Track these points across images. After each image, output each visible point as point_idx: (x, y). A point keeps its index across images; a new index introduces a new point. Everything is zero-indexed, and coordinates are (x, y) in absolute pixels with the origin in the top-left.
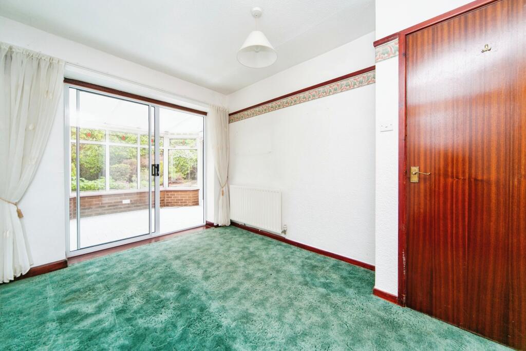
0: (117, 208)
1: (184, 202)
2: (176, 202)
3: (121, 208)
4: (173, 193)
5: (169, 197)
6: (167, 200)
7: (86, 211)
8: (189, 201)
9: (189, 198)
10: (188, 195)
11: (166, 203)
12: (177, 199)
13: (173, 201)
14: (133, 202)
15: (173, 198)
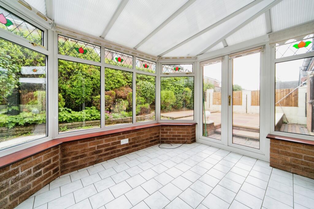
0: (114, 152)
1: (182, 139)
2: (173, 139)
3: (119, 151)
4: (168, 128)
5: (165, 133)
6: (162, 136)
7: (79, 160)
8: (188, 138)
9: (188, 134)
10: (187, 130)
11: (160, 139)
12: (173, 135)
13: (168, 137)
14: (131, 141)
15: (168, 134)
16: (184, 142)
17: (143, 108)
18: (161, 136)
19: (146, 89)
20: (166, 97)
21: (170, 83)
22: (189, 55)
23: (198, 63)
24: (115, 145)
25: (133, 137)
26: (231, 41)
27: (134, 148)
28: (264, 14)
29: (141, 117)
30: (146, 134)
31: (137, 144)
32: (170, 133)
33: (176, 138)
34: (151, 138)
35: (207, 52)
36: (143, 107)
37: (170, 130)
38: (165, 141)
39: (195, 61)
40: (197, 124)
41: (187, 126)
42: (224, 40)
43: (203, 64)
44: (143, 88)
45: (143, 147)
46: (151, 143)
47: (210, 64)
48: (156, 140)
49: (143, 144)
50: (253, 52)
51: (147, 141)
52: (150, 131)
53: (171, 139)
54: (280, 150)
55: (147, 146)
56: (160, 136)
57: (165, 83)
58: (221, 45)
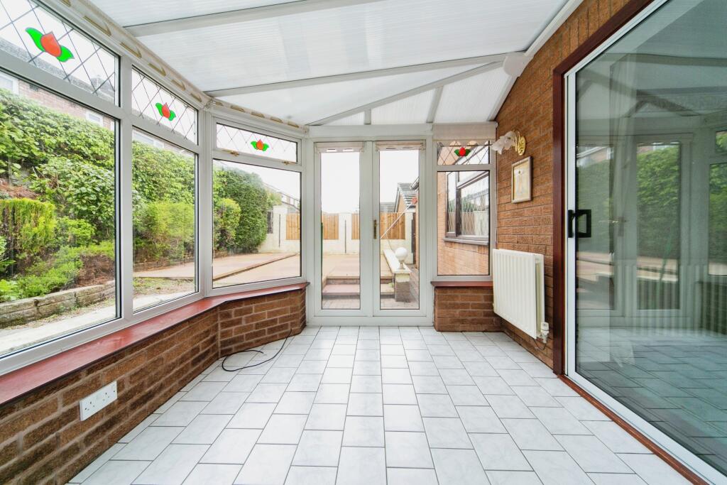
1: (281, 327)
2: (256, 335)
3: (75, 449)
4: (244, 307)
5: (233, 323)
6: (224, 334)
8: (293, 321)
9: (295, 311)
10: (291, 302)
11: (219, 345)
12: (257, 324)
13: (244, 334)
14: (128, 387)
15: (244, 324)
16: (286, 333)
17: (91, 258)
18: (222, 337)
19: (98, 189)
20: (170, 221)
21: (180, 182)
22: (290, 117)
23: (311, 145)
24: (51, 436)
25: (132, 371)
26: (379, 116)
27: (138, 410)
28: (434, 90)
29: (88, 293)
30: (180, 343)
31: (152, 387)
32: (247, 321)
33: (264, 330)
34: (195, 350)
35: (331, 124)
36: (92, 255)
37: (248, 311)
38: (233, 346)
39: (303, 136)
40: (309, 283)
41: (292, 293)
42: (367, 109)
43: (323, 147)
44: (83, 185)
45: (170, 391)
46: (195, 368)
47: (338, 152)
48: (207, 353)
49: (170, 381)
50: (412, 146)
51: (182, 366)
52: (191, 330)
53: (249, 336)
54: (448, 302)
55: (184, 383)
56: (219, 337)
57: (163, 180)
58: (360, 118)
